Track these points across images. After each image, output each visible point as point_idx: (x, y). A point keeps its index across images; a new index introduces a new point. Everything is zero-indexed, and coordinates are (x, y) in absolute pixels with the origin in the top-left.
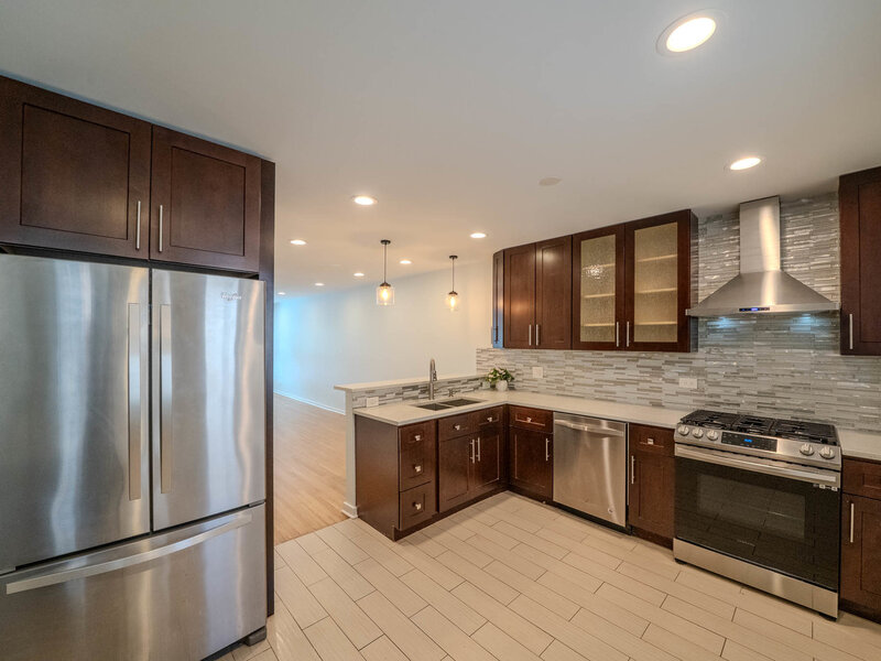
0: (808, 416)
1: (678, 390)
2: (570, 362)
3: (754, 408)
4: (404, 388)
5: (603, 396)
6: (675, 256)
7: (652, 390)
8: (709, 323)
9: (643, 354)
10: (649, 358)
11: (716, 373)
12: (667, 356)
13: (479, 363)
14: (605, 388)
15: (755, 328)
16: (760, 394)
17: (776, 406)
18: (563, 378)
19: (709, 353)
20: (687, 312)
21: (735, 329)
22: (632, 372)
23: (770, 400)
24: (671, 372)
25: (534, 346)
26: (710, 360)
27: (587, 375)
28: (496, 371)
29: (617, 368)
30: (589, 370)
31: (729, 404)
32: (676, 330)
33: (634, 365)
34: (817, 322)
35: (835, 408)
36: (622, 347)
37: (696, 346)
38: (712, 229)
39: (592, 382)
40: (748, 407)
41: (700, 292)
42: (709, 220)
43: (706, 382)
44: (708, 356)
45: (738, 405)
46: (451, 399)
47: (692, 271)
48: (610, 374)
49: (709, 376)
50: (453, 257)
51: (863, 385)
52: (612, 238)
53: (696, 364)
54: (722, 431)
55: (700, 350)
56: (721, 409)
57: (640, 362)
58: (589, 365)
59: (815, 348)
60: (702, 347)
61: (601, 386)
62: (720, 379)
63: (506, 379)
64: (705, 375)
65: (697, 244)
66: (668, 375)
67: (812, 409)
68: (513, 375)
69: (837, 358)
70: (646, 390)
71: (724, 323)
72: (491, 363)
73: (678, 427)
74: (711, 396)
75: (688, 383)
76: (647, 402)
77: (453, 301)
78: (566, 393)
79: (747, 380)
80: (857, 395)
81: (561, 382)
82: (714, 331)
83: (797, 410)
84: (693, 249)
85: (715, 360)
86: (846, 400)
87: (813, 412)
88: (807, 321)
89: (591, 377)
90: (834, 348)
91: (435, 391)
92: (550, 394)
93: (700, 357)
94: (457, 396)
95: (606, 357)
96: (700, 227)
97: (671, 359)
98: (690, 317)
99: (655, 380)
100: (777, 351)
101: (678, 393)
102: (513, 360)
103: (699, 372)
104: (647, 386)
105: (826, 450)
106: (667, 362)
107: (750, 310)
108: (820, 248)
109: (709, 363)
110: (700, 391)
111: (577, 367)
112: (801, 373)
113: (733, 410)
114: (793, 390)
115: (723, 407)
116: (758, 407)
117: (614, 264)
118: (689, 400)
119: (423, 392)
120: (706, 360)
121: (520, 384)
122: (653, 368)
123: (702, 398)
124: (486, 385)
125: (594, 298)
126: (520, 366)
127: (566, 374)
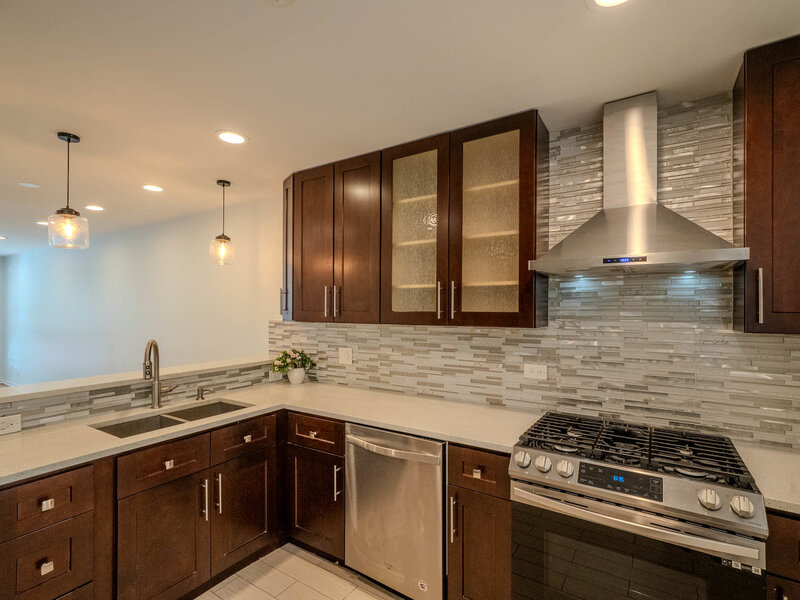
0: (693, 420)
1: (525, 382)
2: (385, 341)
3: (619, 409)
4: (92, 393)
5: (428, 390)
6: (516, 182)
7: (489, 382)
8: (562, 285)
9: (478, 330)
10: (486, 336)
11: (572, 357)
12: (508, 332)
13: (272, 342)
14: (431, 379)
15: (622, 291)
16: (630, 388)
17: (650, 406)
18: (378, 364)
19: (562, 328)
20: (531, 265)
21: (596, 293)
22: (464, 356)
23: (641, 397)
24: (513, 355)
25: (331, 319)
26: (565, 338)
27: (407, 359)
28: (286, 355)
29: (445, 350)
30: (411, 352)
31: (587, 403)
32: (517, 293)
33: (466, 345)
34: (704, 283)
35: (727, 409)
36: (446, 320)
37: (545, 318)
38: (567, 148)
39: (412, 369)
40: (613, 408)
41: (551, 239)
42: (564, 135)
43: (558, 369)
44: (561, 333)
45: (600, 404)
46: (200, 402)
47: (539, 209)
48: (436, 359)
49: (563, 361)
50: (224, 183)
51: (764, 376)
52: (432, 155)
53: (546, 343)
54: (579, 460)
55: (550, 323)
56: (578, 411)
57: (476, 341)
58: (409, 345)
59: (701, 320)
60: (554, 319)
61: (425, 375)
62: (576, 365)
63: (303, 366)
64: (557, 359)
65: (547, 170)
66: (510, 360)
67: (697, 411)
68: (315, 359)
69: (727, 335)
70: (482, 382)
71: (582, 284)
72: (286, 342)
73: (516, 452)
74: (564, 390)
75: (536, 371)
76: (484, 399)
77: (223, 250)
78: (381, 386)
79: (611, 368)
80: (757, 391)
81: (373, 369)
82: (568, 296)
83: (677, 413)
84: (540, 177)
85: (570, 338)
86: (741, 397)
87: (698, 416)
88: (689, 282)
89: (412, 363)
90: (726, 321)
91: (161, 394)
92: (362, 387)
93: (550, 335)
94: (210, 398)
95: (431, 333)
96: (551, 145)
97: (514, 337)
98: (534, 273)
99: (492, 366)
100: (650, 325)
101: (522, 387)
102: (314, 338)
103: (549, 356)
104: (482, 375)
105: (741, 502)
106: (509, 342)
107: (618, 260)
108: (705, 174)
109: (562, 342)
110: (550, 383)
111: (394, 348)
112: (682, 357)
113: (592, 413)
114: (670, 383)
115: (580, 406)
116: (626, 407)
117: (435, 196)
118: (537, 395)
119: (138, 396)
120: (558, 338)
121: (324, 373)
122: (491, 349)
123: (552, 394)
124: (275, 375)
125: (410, 246)
126: (323, 347)
127: (381, 357)
